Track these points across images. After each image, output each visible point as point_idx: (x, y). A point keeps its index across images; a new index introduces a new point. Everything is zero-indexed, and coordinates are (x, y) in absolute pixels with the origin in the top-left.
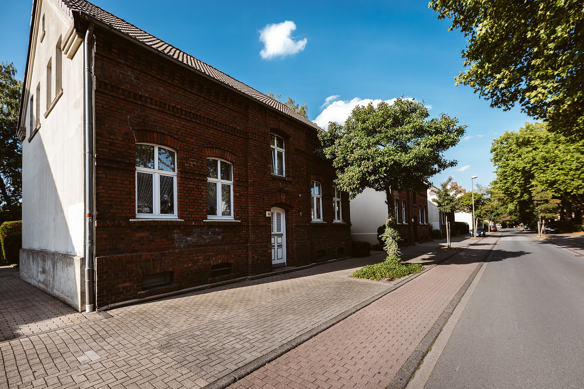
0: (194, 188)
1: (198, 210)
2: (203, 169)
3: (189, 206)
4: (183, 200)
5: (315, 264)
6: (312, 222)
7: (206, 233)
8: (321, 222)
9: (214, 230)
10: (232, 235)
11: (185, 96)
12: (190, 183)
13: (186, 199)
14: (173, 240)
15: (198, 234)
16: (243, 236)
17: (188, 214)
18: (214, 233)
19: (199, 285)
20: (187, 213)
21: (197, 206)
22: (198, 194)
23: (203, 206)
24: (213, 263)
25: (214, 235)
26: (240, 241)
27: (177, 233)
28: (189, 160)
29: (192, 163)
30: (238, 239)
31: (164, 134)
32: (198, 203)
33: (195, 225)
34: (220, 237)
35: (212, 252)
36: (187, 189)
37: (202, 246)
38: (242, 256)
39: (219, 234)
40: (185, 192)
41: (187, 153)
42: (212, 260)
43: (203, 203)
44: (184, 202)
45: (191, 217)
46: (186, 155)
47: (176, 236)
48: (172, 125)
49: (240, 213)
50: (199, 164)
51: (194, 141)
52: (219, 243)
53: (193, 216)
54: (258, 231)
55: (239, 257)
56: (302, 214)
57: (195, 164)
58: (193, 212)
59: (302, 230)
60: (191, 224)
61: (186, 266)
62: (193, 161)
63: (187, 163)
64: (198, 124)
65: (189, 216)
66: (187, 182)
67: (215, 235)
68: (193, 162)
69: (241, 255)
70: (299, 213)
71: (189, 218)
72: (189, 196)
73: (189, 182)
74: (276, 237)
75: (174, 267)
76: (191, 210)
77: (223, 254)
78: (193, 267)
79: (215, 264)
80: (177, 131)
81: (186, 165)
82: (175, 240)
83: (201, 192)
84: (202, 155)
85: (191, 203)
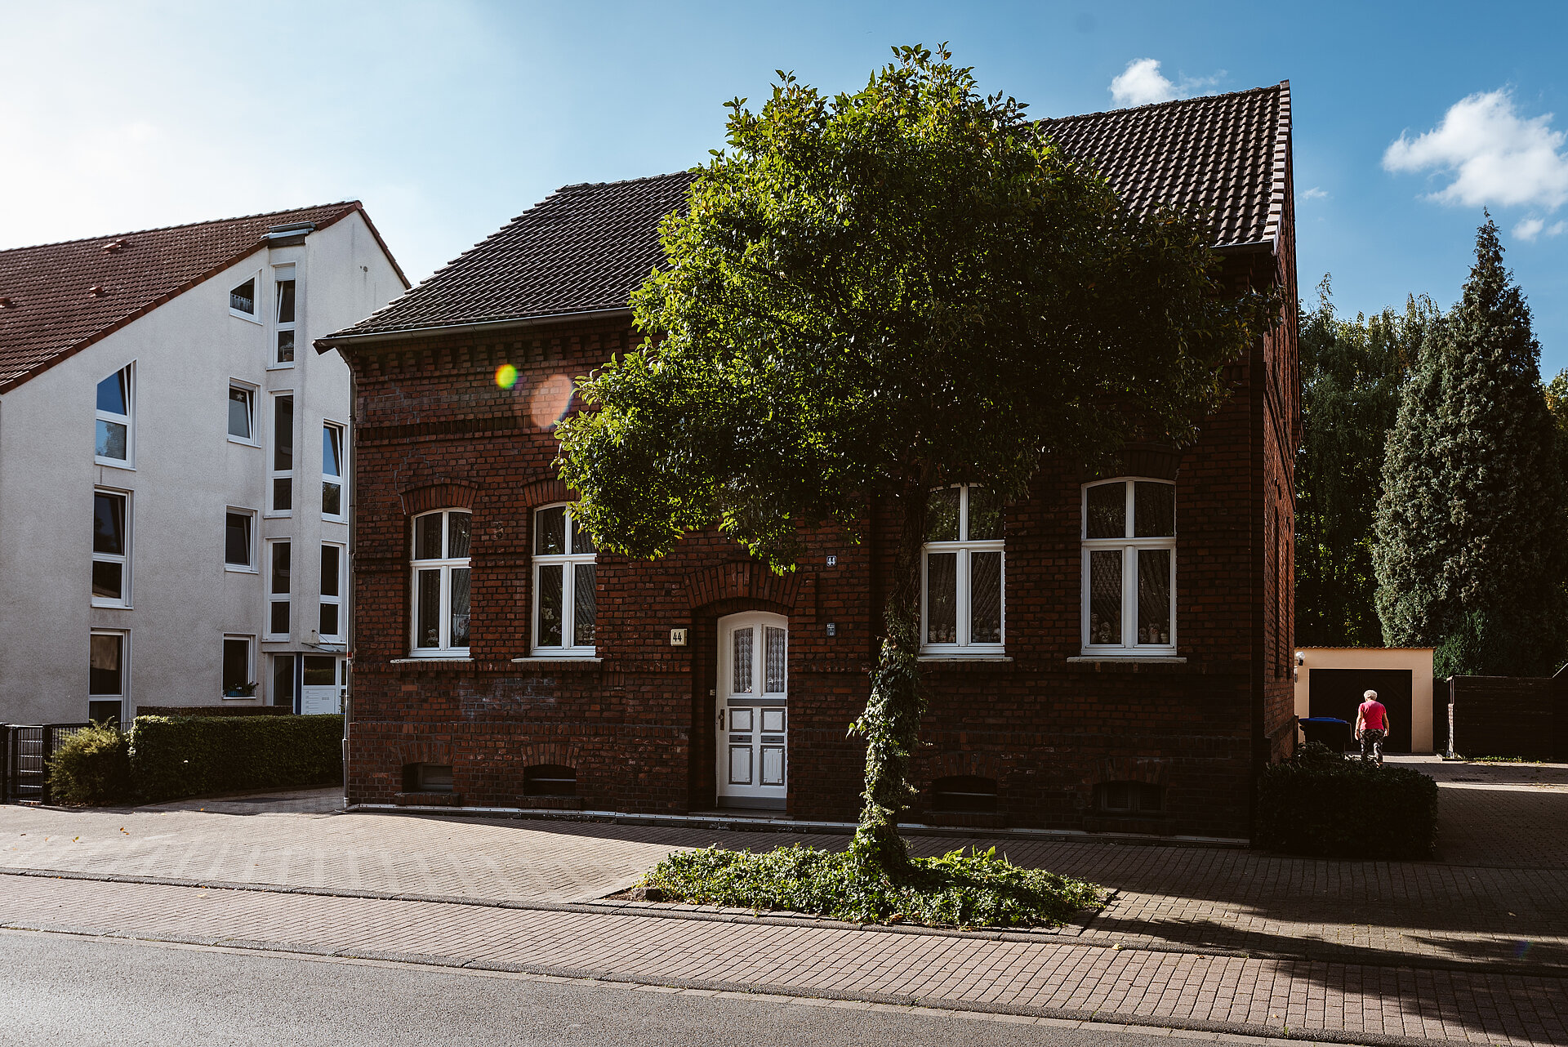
0: (497, 587)
1: (505, 636)
2: (517, 538)
3: (488, 627)
4: (476, 615)
5: (923, 826)
6: (920, 659)
7: (520, 689)
8: (997, 659)
9: (538, 682)
10: (584, 698)
11: (485, 387)
12: (491, 577)
13: (482, 613)
14: (456, 700)
15: (505, 691)
16: (614, 700)
17: (484, 646)
18: (538, 690)
19: (496, 806)
20: (483, 643)
21: (502, 626)
22: (506, 600)
23: (515, 627)
24: (527, 760)
25: (538, 694)
26: (606, 714)
27: (464, 687)
28: (490, 525)
29: (495, 532)
30: (598, 707)
31: (446, 485)
32: (506, 619)
33: (493, 671)
34: (552, 700)
35: (525, 734)
36: (484, 590)
37: (512, 718)
38: (603, 753)
39: (550, 692)
40: (481, 598)
41: (486, 512)
42: (526, 753)
43: (515, 619)
44: (478, 619)
45: (491, 653)
46: (486, 516)
47: (462, 693)
48: (461, 462)
49: (607, 637)
50: (510, 530)
51: (500, 479)
52: (548, 714)
53: (494, 650)
54: (648, 688)
55: (594, 756)
56: (837, 629)
57: (500, 533)
58: (496, 640)
59: (837, 691)
60: (485, 669)
61: (472, 758)
62: (497, 527)
63: (486, 534)
64: (509, 437)
65: (487, 650)
66: (485, 576)
67: (541, 694)
68: (498, 529)
69: (599, 750)
70: (820, 627)
71: (486, 654)
72: (487, 606)
73: (488, 574)
74: (757, 710)
75: (452, 756)
76: (490, 637)
77: (553, 742)
78: (484, 763)
79: (531, 763)
80: (468, 471)
81: (483, 538)
82: (459, 701)
83: (512, 594)
84: (517, 508)
85: (492, 620)
